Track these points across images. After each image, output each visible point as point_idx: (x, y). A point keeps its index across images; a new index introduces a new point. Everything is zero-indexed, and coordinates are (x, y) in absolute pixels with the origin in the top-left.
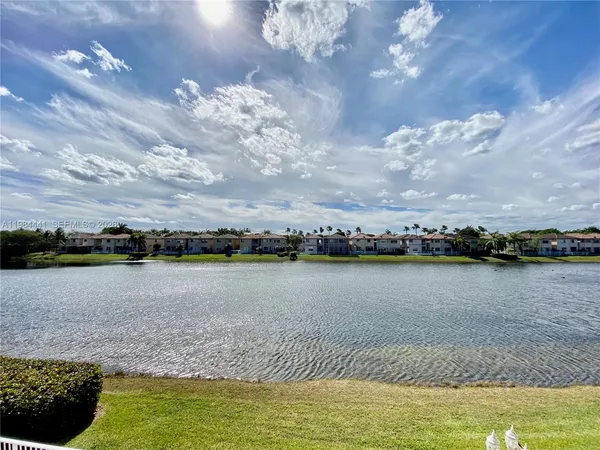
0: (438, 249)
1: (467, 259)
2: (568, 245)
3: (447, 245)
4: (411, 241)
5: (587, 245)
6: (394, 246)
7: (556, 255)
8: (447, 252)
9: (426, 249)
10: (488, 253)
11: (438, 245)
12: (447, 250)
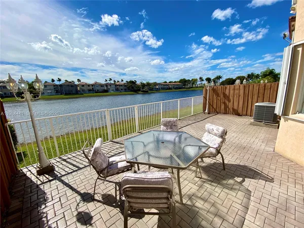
0: (122, 89)
1: (132, 93)
2: (161, 87)
3: (125, 88)
4: (110, 86)
5: (165, 86)
6: (102, 88)
7: (158, 90)
8: (125, 90)
9: (117, 90)
10: (139, 90)
11: (121, 88)
12: (125, 89)
